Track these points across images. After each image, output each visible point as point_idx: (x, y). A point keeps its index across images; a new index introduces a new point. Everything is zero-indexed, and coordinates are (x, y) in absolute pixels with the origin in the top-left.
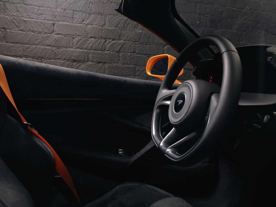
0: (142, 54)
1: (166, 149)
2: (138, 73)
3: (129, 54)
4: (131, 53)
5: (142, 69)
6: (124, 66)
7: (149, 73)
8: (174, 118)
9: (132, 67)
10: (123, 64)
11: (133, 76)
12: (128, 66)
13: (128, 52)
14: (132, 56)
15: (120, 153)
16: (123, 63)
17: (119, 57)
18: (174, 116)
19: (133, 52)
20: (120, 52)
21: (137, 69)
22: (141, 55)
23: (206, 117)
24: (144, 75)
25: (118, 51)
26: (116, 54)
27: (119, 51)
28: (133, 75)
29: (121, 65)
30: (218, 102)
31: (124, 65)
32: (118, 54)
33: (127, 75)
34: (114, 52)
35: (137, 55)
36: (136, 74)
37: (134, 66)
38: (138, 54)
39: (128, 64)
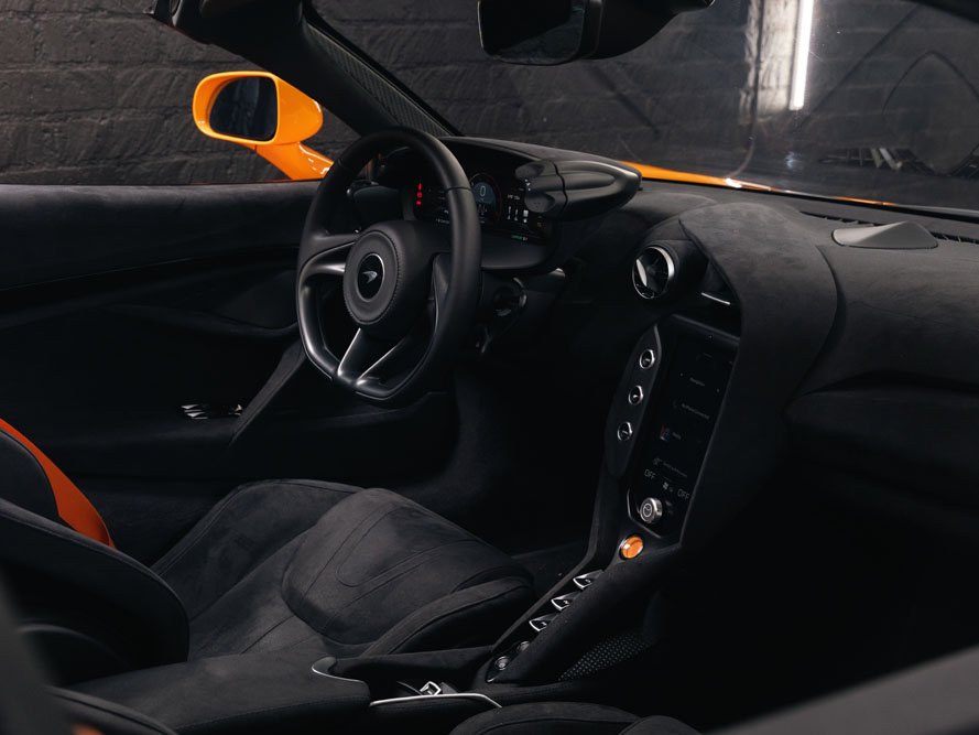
0: (129, 16)
1: (354, 383)
2: (125, 95)
3: (77, 18)
4: (84, 13)
5: (139, 79)
6: (64, 69)
7: (207, 130)
8: (363, 311)
9: (98, 73)
10: (58, 63)
11: (109, 109)
12: (80, 69)
13: (70, 12)
14: (90, 27)
15: (193, 415)
16: (53, 58)
17: (35, 36)
18: (361, 307)
19: (91, 10)
20: (38, 13)
21: (119, 77)
22: (125, 20)
23: (431, 307)
24: (152, 103)
25: (27, 7)
26: (19, 24)
27: (32, 7)
28: (104, 105)
29: (49, 69)
30: (449, 280)
31: (61, 66)
32: (29, 20)
33: (80, 110)
34: (10, 14)
35: (112, 20)
36: (120, 102)
37: (104, 68)
38: (112, 14)
39: (79, 63)
